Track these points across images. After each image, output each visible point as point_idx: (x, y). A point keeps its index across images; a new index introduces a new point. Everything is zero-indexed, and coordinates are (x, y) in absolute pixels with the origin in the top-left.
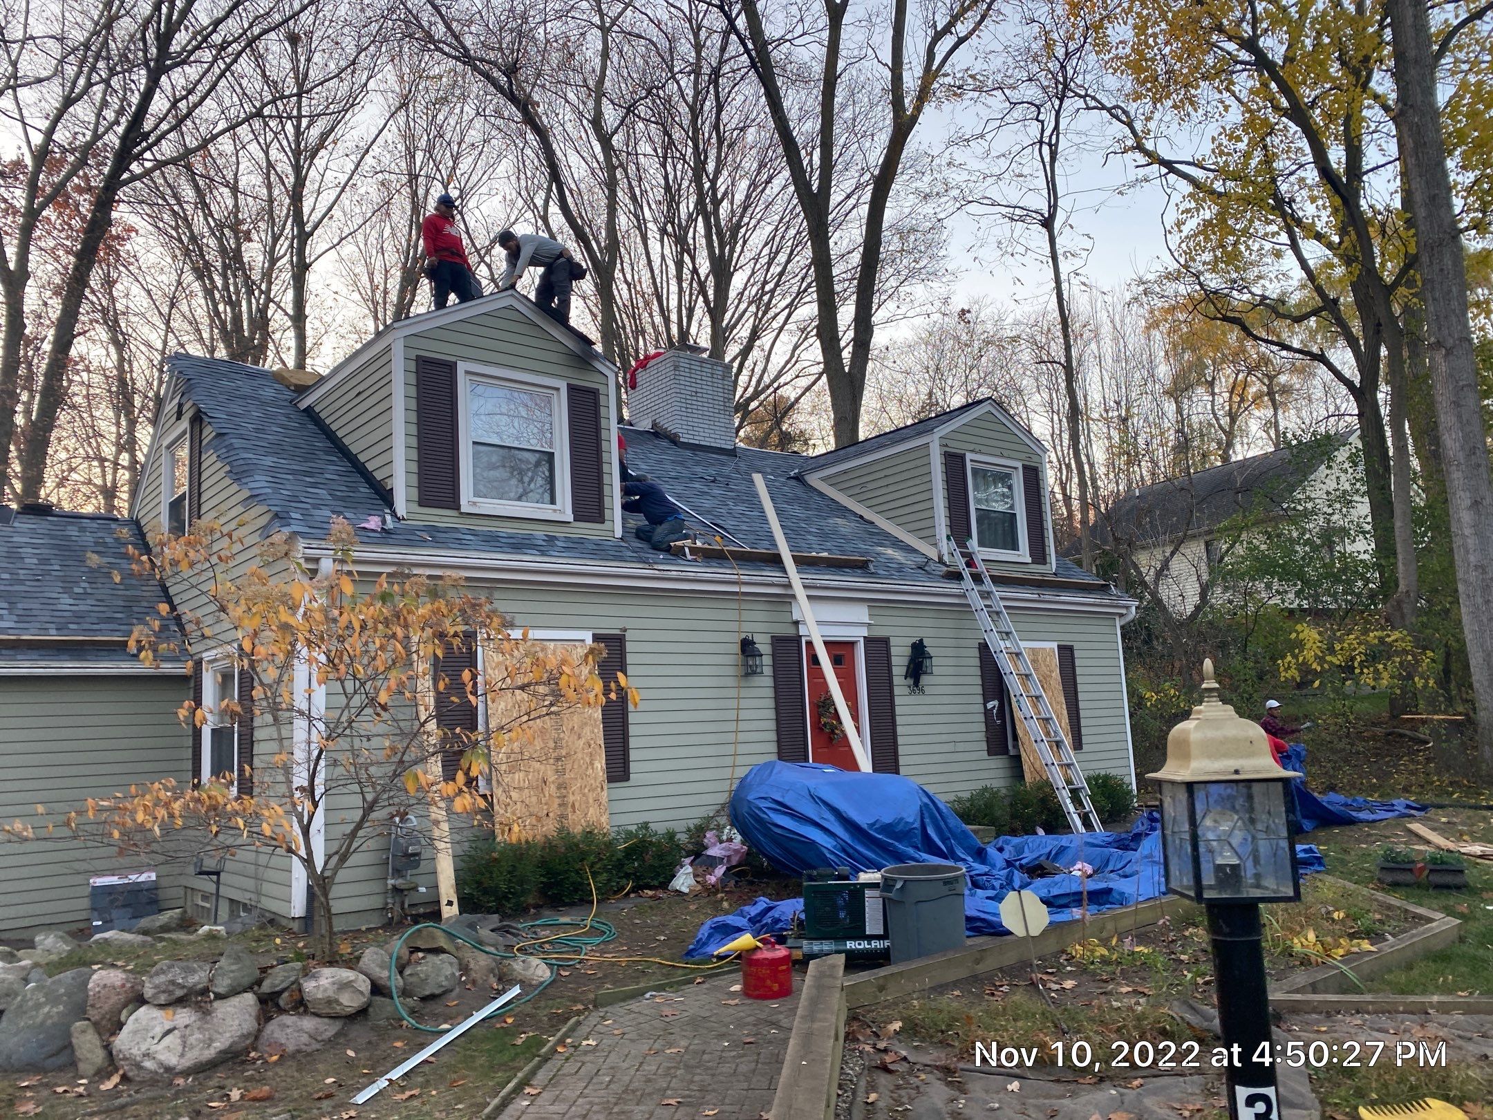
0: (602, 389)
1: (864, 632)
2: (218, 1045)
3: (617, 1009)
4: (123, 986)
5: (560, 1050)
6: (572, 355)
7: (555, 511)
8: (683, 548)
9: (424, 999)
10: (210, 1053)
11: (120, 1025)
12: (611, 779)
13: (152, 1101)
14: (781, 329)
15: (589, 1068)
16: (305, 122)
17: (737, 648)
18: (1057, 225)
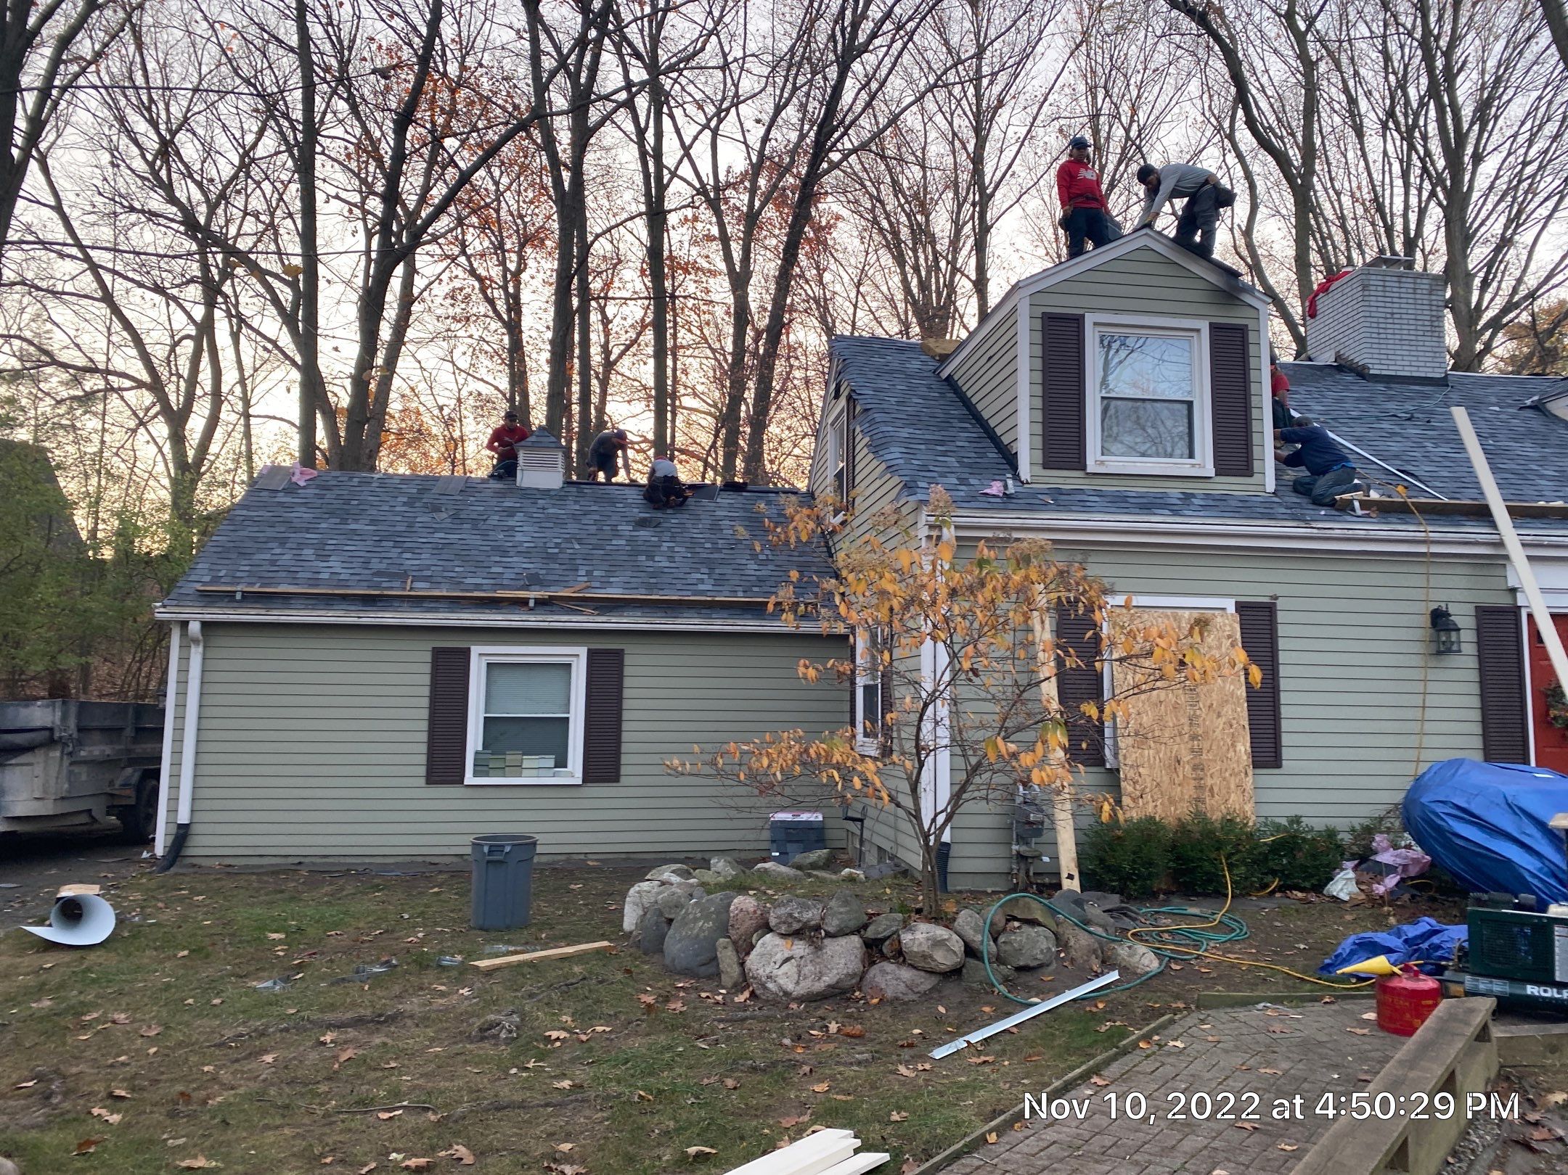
0: (1251, 326)
2: (828, 979)
3: (1222, 1014)
4: (755, 912)
5: (1141, 1045)
6: (1216, 290)
7: (1193, 465)
8: (1350, 502)
9: (1020, 969)
10: (819, 986)
11: (752, 947)
12: (1256, 765)
14: (1550, 217)
15: (1168, 1070)
17: (1426, 621)
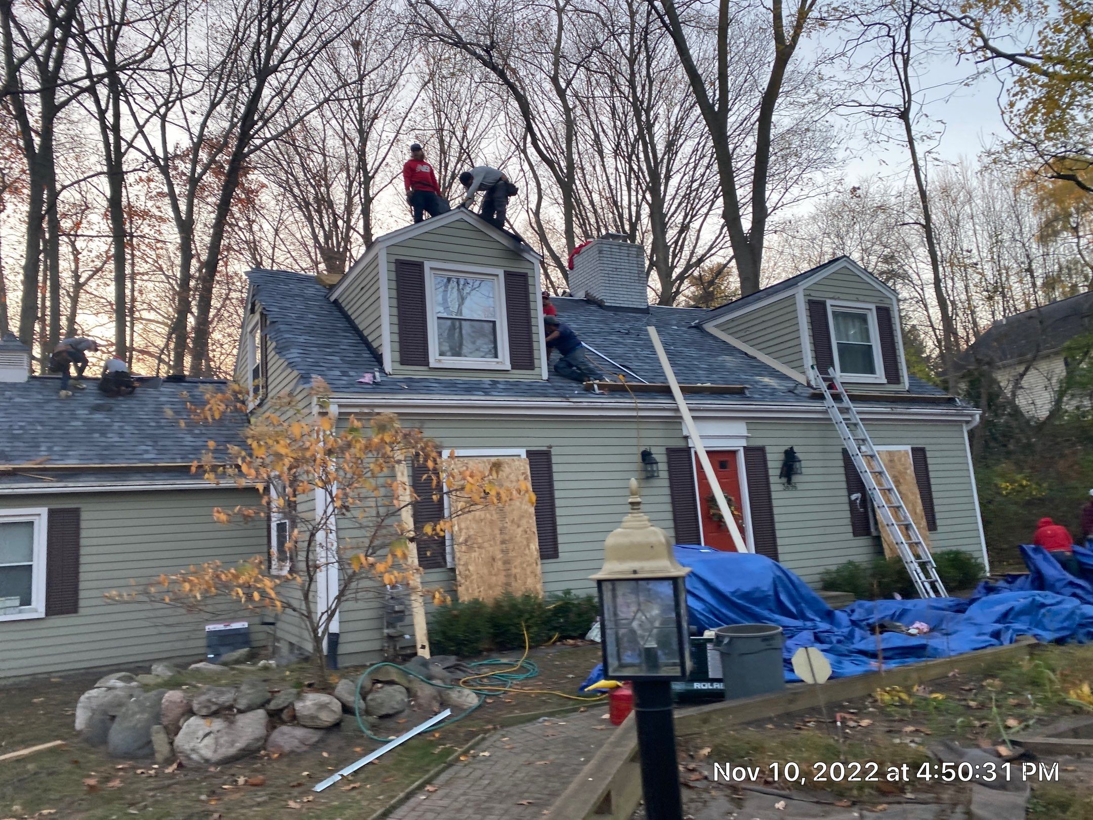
0: (530, 273)
1: (744, 443)
2: (239, 745)
3: (516, 729)
4: (182, 702)
5: (462, 758)
6: (507, 250)
7: (498, 362)
8: (592, 385)
9: (382, 717)
10: (232, 751)
11: (179, 728)
12: (543, 557)
13: (189, 782)
15: (478, 773)
16: (365, 100)
17: (638, 458)
18: (911, 115)
